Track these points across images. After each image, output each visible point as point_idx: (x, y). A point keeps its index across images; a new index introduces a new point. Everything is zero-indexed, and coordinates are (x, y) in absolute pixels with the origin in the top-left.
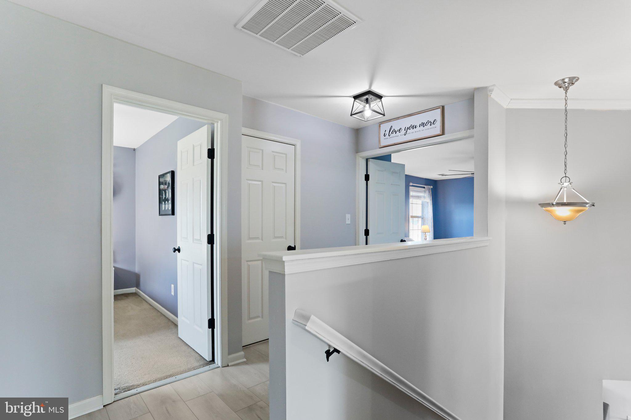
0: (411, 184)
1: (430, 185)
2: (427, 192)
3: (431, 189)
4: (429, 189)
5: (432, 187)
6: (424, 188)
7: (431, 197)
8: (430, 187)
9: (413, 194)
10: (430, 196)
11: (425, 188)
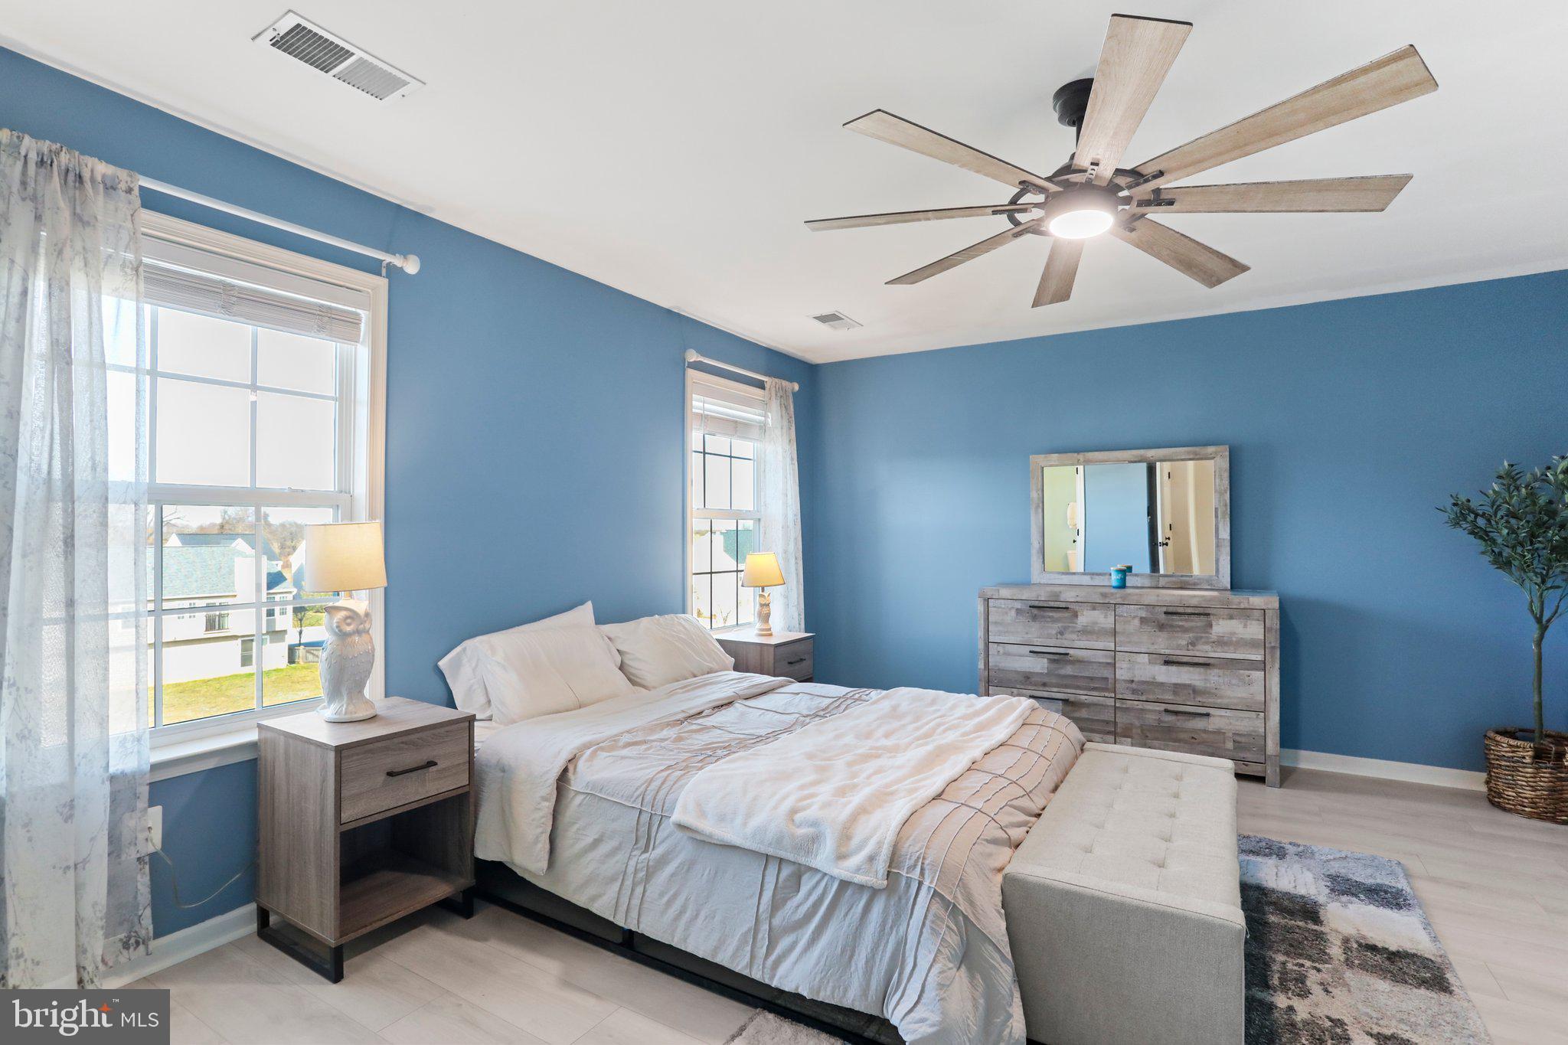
0: (693, 356)
1: (791, 380)
2: (775, 405)
3: (794, 394)
4: (782, 394)
5: (796, 387)
6: (761, 385)
7: (793, 428)
8: (785, 383)
9: (706, 406)
10: (785, 423)
11: (767, 386)
